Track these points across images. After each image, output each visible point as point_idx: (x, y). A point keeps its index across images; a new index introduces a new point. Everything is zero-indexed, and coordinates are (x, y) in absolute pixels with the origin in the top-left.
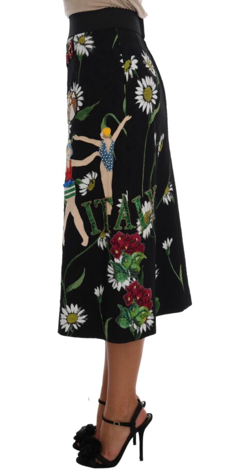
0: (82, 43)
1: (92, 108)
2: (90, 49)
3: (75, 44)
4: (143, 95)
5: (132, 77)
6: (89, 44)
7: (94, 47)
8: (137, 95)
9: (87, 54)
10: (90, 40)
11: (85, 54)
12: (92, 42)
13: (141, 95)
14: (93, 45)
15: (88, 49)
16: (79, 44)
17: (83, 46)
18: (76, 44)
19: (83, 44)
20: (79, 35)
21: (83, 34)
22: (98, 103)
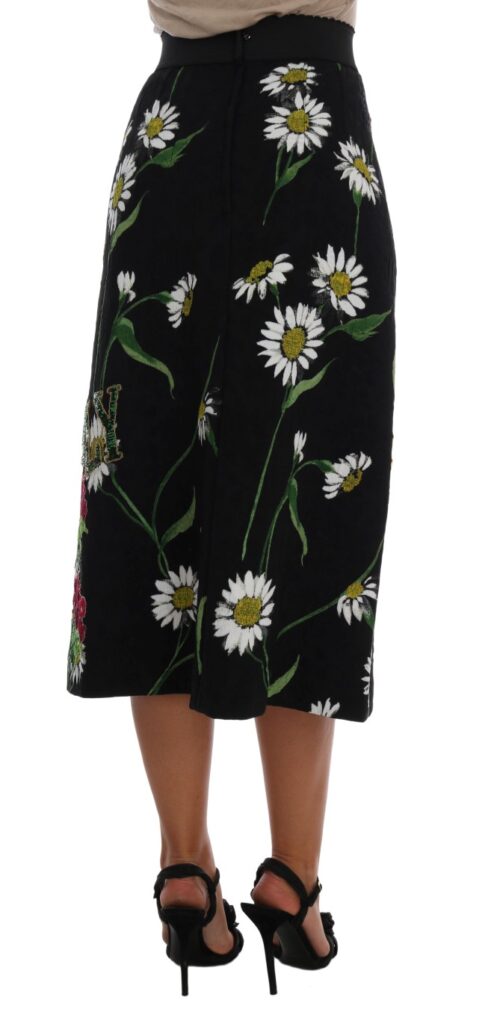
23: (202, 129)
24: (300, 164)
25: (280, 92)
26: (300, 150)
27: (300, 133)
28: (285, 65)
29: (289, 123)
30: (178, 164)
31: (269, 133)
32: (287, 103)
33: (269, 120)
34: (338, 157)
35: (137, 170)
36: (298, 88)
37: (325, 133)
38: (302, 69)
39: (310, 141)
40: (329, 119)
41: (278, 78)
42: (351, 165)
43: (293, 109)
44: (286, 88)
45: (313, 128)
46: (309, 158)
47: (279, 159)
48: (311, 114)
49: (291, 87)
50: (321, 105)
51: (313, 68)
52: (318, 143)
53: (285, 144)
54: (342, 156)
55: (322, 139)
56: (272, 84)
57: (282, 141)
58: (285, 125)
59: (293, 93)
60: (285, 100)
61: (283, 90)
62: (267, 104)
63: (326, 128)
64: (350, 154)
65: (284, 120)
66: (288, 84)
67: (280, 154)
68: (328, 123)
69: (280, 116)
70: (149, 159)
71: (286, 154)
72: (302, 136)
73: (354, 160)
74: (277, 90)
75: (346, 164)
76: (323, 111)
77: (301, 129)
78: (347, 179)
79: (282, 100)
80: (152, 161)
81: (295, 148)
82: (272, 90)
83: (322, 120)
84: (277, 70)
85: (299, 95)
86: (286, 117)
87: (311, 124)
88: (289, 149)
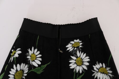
4: (14, 75)
5: (11, 61)
8: (10, 74)
13: (13, 75)
23: (49, 63)
24: (81, 77)
25: (72, 50)
26: (81, 72)
27: (80, 66)
28: (73, 41)
29: (77, 62)
30: (42, 73)
31: (71, 66)
32: (75, 55)
33: (70, 61)
34: (93, 71)
35: (28, 71)
36: (77, 49)
37: (88, 64)
38: (78, 42)
39: (83, 68)
40: (89, 58)
41: (71, 45)
42: (98, 72)
43: (77, 57)
44: (74, 49)
45: (84, 63)
46: (83, 74)
47: (74, 75)
48: (82, 58)
49: (75, 49)
50: (85, 54)
51: (81, 41)
52: (86, 68)
53: (76, 70)
54: (94, 70)
55: (87, 66)
56: (70, 47)
57: (75, 69)
58: (75, 63)
59: (76, 51)
60: (74, 53)
61: (73, 50)
62: (68, 55)
63: (88, 62)
64: (97, 68)
65: (75, 61)
66: (75, 48)
67: (75, 74)
68: (89, 60)
69: (74, 60)
70: (32, 69)
71: (76, 74)
72: (81, 67)
73: (98, 70)
74: (71, 50)
75: (96, 73)
76: (86, 56)
77: (80, 64)
78: (97, 77)
79: (73, 54)
80: (33, 70)
81: (79, 71)
82: (70, 50)
83: (86, 59)
84: (71, 42)
85: (78, 51)
86: (75, 60)
87: (83, 62)
88: (77, 72)
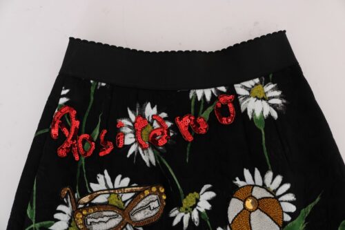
0: (261, 96)
1: (309, 210)
2: (278, 105)
3: (241, 100)
6: (273, 97)
7: (284, 101)
9: (275, 115)
10: (273, 89)
11: (270, 116)
12: (278, 93)
14: (281, 97)
15: (273, 106)
16: (252, 100)
17: (264, 102)
18: (244, 99)
19: (263, 99)
20: (249, 84)
21: (257, 80)
22: (318, 200)
